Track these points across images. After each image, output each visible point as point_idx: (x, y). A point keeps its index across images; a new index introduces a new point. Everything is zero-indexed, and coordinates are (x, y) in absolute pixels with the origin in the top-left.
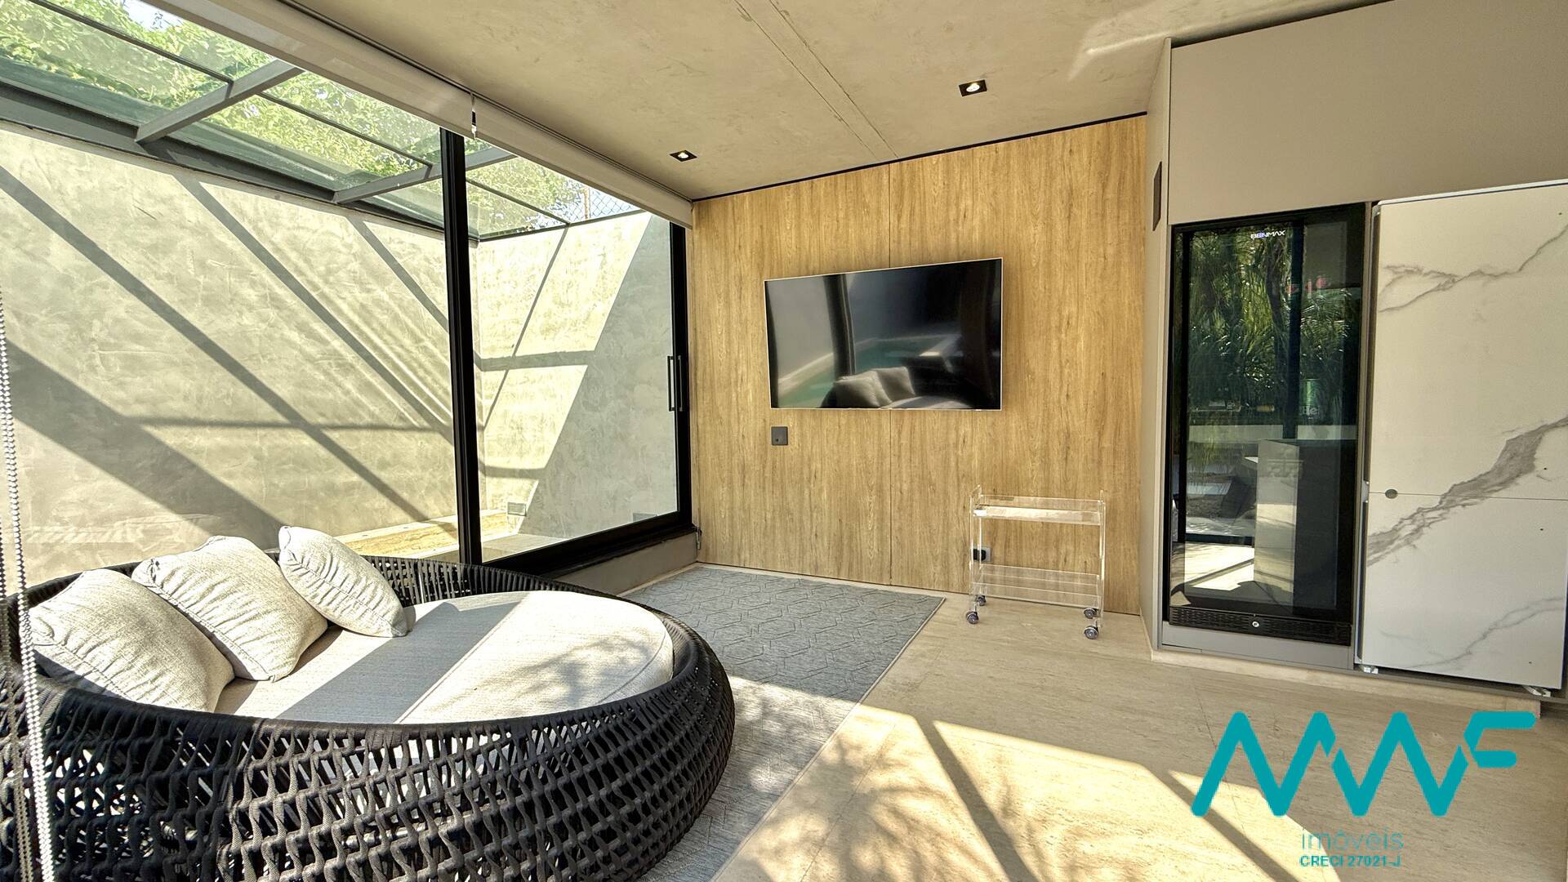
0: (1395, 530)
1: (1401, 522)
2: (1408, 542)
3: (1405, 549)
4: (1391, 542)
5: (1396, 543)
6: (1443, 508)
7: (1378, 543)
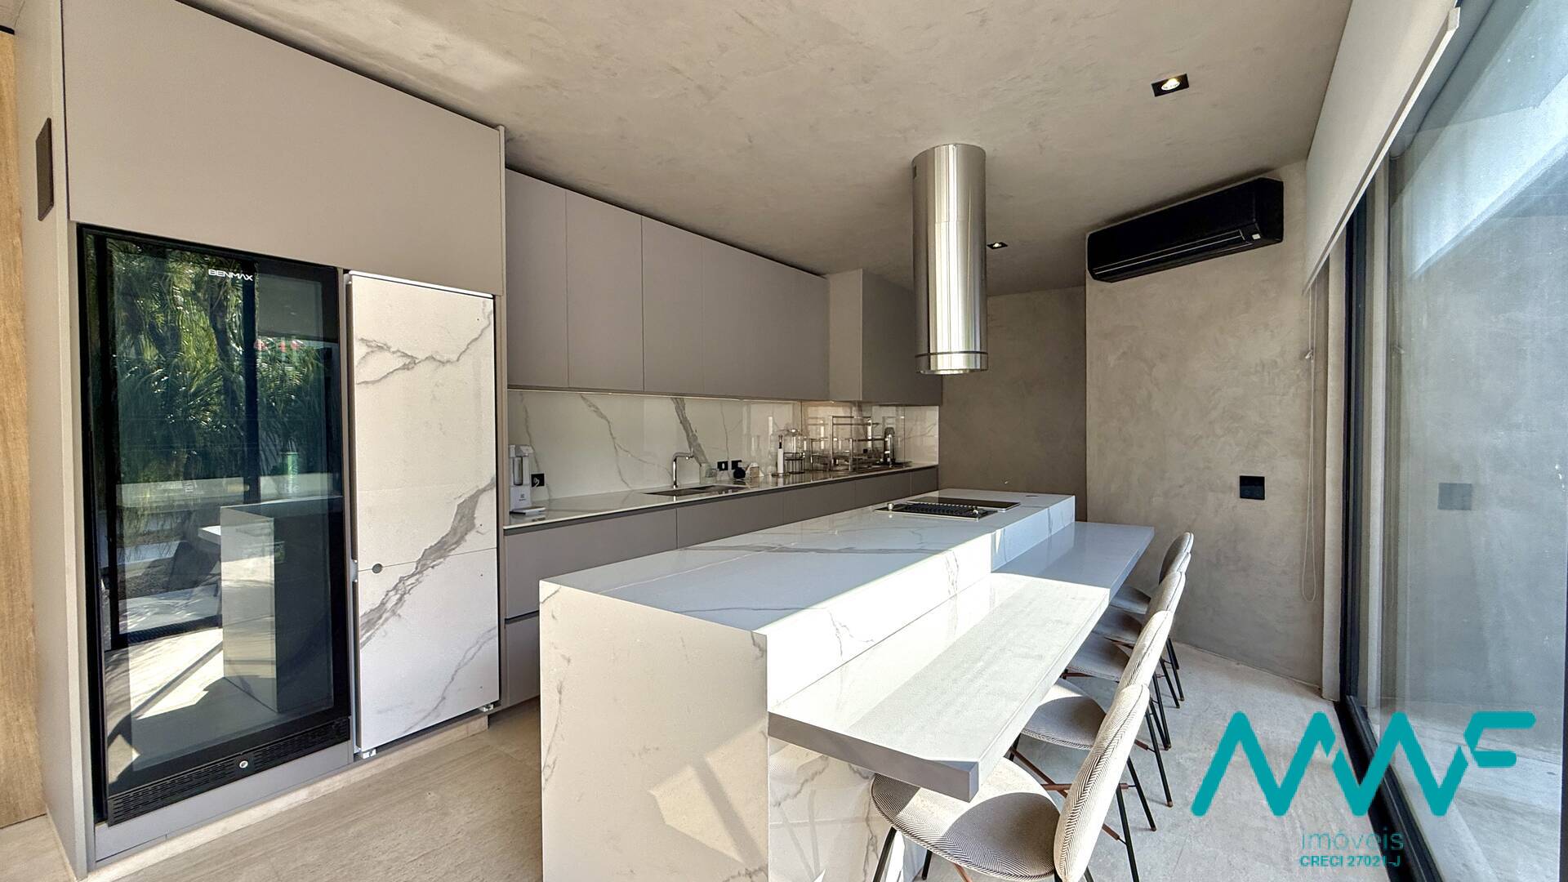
0: (383, 604)
1: (387, 595)
2: (394, 613)
3: (392, 620)
4: (380, 617)
5: (384, 616)
6: (418, 573)
7: (368, 622)
